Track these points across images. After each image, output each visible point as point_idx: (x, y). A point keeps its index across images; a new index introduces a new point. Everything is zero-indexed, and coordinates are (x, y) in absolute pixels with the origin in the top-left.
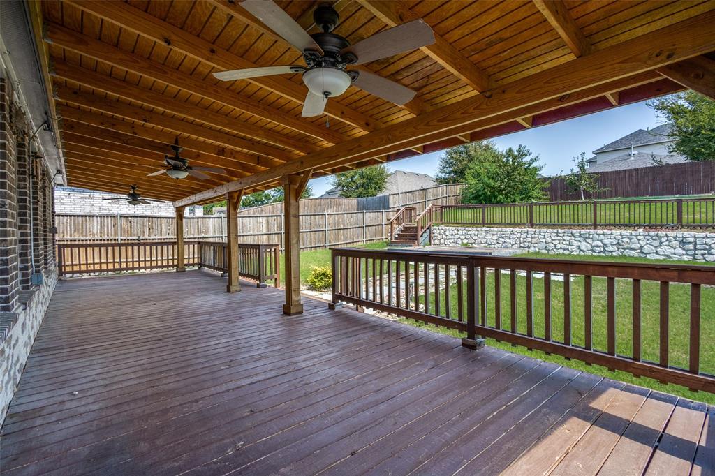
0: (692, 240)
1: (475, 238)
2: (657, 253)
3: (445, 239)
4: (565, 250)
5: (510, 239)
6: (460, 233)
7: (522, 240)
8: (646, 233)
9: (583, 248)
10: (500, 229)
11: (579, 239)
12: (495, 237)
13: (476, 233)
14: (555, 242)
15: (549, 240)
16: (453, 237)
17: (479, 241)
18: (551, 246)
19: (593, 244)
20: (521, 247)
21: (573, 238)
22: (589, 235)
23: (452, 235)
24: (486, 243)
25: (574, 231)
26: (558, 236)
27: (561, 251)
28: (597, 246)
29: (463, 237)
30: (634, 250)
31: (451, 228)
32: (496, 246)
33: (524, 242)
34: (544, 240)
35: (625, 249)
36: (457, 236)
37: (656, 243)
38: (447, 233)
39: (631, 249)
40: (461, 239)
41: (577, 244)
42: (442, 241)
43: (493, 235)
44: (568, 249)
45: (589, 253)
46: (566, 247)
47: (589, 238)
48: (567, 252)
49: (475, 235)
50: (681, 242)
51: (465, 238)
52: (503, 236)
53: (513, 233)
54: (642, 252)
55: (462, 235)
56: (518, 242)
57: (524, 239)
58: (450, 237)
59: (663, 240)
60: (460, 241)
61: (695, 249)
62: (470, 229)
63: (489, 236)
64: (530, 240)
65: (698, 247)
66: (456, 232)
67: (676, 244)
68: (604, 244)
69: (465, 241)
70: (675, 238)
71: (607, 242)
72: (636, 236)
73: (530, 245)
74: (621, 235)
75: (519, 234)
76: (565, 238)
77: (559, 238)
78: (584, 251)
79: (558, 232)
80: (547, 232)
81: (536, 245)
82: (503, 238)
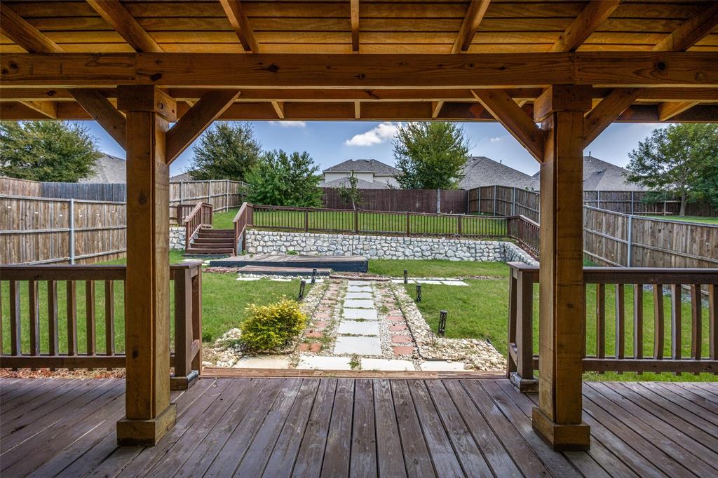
0: (473, 246)
1: (303, 245)
2: (455, 256)
3: (263, 246)
4: (393, 255)
5: (342, 245)
6: (284, 238)
7: (354, 246)
8: (448, 241)
9: (407, 253)
10: (331, 235)
11: (403, 245)
12: (326, 244)
13: (304, 239)
14: (385, 249)
15: (379, 247)
16: (274, 243)
17: (308, 248)
18: (381, 253)
19: (415, 250)
20: (353, 254)
21: (398, 244)
22: (411, 242)
23: (273, 241)
24: (317, 250)
25: (399, 238)
26: (386, 242)
27: (390, 257)
28: (418, 252)
29: (288, 244)
30: (442, 254)
31: (271, 233)
32: (327, 254)
33: (356, 248)
34: (374, 247)
35: (436, 254)
36: (279, 243)
37: (454, 249)
38: (266, 238)
39: (440, 254)
40: (286, 247)
41: (402, 250)
42: (260, 249)
43: (324, 241)
44: (395, 255)
45: (411, 258)
46: (394, 253)
47: (410, 244)
48: (395, 258)
49: (302, 241)
50: (468, 247)
51: (291, 245)
52: (335, 242)
53: (344, 239)
54: (446, 256)
55: (287, 241)
56: (350, 248)
57: (356, 245)
58: (270, 243)
59: (459, 246)
60: (284, 249)
61: (476, 253)
62: (297, 234)
63: (319, 243)
64: (362, 246)
65: (478, 251)
66: (278, 238)
67: (465, 249)
68: (422, 250)
69: (291, 249)
70: (465, 244)
71: (424, 248)
72: (442, 243)
73: (362, 251)
74: (432, 242)
75: (351, 241)
76: (392, 244)
77: (387, 245)
78: (407, 256)
79: (386, 239)
80: (377, 239)
81: (367, 252)
82: (335, 244)
